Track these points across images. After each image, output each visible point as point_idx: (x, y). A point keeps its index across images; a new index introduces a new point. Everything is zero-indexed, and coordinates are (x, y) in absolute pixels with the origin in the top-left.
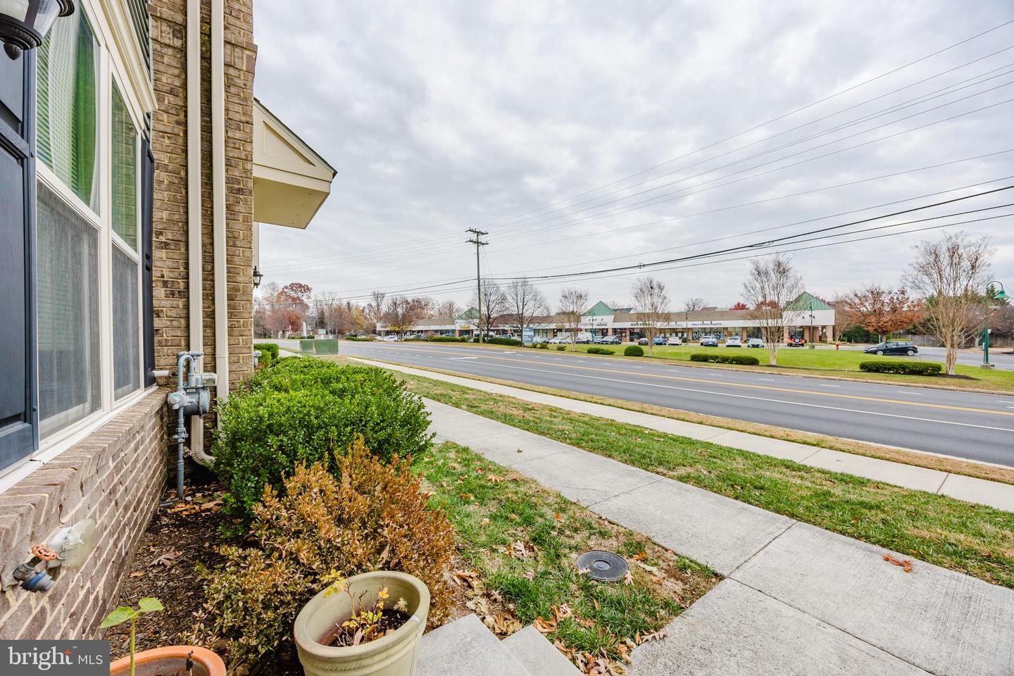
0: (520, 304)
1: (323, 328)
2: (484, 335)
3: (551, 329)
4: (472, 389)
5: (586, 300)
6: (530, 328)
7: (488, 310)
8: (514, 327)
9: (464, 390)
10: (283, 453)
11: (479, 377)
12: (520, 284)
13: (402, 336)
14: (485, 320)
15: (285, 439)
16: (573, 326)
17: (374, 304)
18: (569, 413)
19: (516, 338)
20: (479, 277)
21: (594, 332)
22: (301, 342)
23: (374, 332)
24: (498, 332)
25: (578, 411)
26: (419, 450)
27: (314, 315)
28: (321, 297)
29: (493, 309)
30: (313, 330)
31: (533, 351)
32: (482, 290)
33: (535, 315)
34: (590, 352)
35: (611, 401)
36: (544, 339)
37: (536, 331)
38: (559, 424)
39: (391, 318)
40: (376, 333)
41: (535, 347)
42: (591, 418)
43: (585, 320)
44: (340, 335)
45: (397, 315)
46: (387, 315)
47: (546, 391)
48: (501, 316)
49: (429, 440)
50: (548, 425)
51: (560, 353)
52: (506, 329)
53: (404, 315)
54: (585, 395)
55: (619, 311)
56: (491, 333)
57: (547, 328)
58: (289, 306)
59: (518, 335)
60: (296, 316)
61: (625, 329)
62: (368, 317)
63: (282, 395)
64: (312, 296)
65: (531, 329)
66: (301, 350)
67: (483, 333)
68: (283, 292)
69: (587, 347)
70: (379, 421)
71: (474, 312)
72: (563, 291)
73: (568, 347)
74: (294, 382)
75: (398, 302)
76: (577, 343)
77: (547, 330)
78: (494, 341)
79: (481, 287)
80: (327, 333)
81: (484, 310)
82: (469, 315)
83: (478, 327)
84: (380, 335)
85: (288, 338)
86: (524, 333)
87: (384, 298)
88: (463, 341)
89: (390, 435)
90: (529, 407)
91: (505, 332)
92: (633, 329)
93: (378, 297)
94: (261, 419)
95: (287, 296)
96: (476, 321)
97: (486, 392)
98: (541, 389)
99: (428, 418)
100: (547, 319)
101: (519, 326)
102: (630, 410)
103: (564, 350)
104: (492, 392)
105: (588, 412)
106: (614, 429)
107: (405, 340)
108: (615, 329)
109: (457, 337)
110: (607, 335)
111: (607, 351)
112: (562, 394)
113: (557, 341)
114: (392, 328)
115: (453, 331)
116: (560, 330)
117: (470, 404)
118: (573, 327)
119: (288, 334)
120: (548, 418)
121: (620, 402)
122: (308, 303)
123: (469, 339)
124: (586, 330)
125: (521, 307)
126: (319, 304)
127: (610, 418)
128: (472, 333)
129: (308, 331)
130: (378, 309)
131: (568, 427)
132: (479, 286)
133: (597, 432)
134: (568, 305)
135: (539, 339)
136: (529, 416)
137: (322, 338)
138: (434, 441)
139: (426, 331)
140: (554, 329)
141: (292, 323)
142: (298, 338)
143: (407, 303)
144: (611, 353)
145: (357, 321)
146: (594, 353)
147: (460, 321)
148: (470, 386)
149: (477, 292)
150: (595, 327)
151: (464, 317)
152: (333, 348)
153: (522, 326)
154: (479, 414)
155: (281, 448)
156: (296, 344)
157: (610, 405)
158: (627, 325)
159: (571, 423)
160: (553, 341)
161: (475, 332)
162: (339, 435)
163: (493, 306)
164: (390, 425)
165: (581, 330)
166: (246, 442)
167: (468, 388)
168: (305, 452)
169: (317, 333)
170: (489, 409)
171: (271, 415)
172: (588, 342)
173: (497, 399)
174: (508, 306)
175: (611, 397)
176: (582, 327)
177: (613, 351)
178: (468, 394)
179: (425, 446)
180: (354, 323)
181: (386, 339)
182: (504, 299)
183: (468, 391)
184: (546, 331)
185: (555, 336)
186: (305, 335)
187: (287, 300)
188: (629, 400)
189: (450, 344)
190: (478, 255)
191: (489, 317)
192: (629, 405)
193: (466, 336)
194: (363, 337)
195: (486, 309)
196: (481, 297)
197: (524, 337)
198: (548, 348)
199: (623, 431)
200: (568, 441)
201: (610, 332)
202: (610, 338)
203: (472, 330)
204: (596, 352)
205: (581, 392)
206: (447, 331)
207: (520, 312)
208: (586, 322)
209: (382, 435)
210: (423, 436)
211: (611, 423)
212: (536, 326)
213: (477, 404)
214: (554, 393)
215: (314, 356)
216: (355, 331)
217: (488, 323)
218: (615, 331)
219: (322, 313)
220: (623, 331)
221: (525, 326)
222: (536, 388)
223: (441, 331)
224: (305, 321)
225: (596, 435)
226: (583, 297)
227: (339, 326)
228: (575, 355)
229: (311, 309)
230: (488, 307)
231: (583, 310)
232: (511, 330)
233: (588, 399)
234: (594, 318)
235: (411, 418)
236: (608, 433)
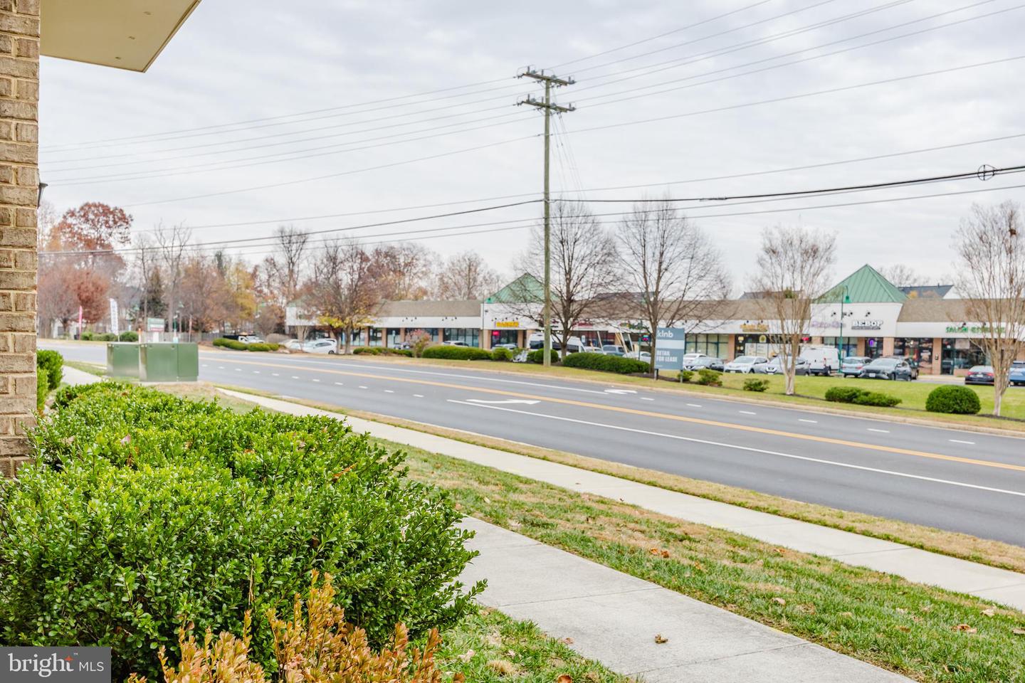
0: (652, 268)
1: (157, 314)
2: (556, 347)
3: (730, 336)
4: (527, 482)
5: (828, 260)
6: (674, 330)
7: (569, 280)
8: (632, 326)
9: (510, 483)
10: (146, 609)
11: (544, 451)
12: (652, 216)
13: (348, 342)
14: (560, 308)
15: (151, 576)
16: (791, 327)
17: (281, 259)
18: (779, 552)
19: (636, 354)
20: (547, 193)
21: (845, 345)
22: (111, 349)
23: (280, 329)
24: (591, 338)
25: (804, 549)
26: (440, 621)
27: (136, 283)
28: (153, 240)
29: (580, 278)
30: (133, 321)
31: (682, 390)
32: (554, 228)
33: (690, 296)
34: (832, 397)
35: (892, 528)
36: (711, 360)
37: (691, 339)
38: (758, 581)
39: (317, 294)
40: (283, 332)
41: (686, 380)
42: (839, 568)
43: (820, 313)
44: (200, 334)
45: (337, 286)
46: (311, 287)
47: (719, 496)
48: (601, 298)
49: (468, 598)
50: (731, 580)
51: (751, 398)
52: (611, 330)
53: (354, 289)
54: (819, 507)
55: (914, 293)
56: (573, 341)
57: (720, 331)
58: (79, 257)
59: (642, 348)
60: (94, 284)
61: (931, 340)
62: (266, 290)
63: (126, 474)
64: (131, 236)
65: (678, 334)
66: (111, 368)
67: (552, 339)
68: (63, 226)
69: (826, 384)
70: (355, 546)
71: (531, 286)
72: (768, 234)
73: (775, 384)
74: (144, 446)
75: (341, 256)
76: (798, 372)
77: (718, 336)
78: (579, 362)
79: (552, 221)
80: (166, 329)
81: (557, 280)
82: (520, 291)
83: (541, 324)
84: (294, 336)
85: (76, 337)
86: (660, 344)
87: (307, 245)
88: (502, 357)
89: (380, 582)
90: (678, 532)
91: (608, 338)
92: (952, 341)
93: (292, 240)
94: (96, 529)
95: (74, 234)
96: (536, 308)
97: (564, 491)
98: (705, 487)
99: (469, 546)
100: (719, 307)
101: (647, 323)
102: (942, 553)
103: (762, 390)
104: (576, 489)
105: (829, 554)
106: (903, 599)
107: (356, 352)
108: (903, 340)
109: (485, 346)
110: (878, 356)
111: (879, 396)
112: (762, 504)
113: (745, 367)
114: (325, 321)
115: (476, 333)
116: (755, 338)
117: (529, 518)
118: (791, 331)
119: (74, 327)
120: (727, 562)
121: (914, 532)
122: (123, 254)
123: (516, 354)
124: (823, 340)
125: (655, 275)
126: (148, 257)
127: (889, 572)
128: (524, 337)
129: (122, 323)
130: (291, 271)
131: (780, 588)
132: (547, 218)
133: (856, 604)
134: (779, 271)
135: (696, 360)
136: (677, 553)
137: (156, 339)
138: (478, 600)
139: (407, 330)
140: (737, 336)
141: (86, 302)
142: (99, 339)
143: (364, 259)
144: (890, 403)
145: (240, 301)
146: (842, 400)
147: (495, 307)
148: (522, 474)
149: (542, 234)
150: (848, 332)
151: (505, 296)
152: (187, 366)
153: (654, 325)
154: (551, 544)
155: (139, 594)
156: (97, 353)
157: (888, 538)
158: (937, 330)
159: (790, 577)
160: (733, 365)
161: (533, 338)
162: (267, 574)
163: (580, 271)
164: (380, 556)
165: (810, 340)
166: (63, 579)
167: (518, 478)
168: (194, 609)
169: (144, 329)
170: (577, 533)
171: (118, 519)
172: (826, 372)
173: (595, 509)
174: (619, 272)
175: (891, 517)
176: (814, 333)
177: (896, 396)
178: (522, 492)
179: (459, 610)
180: (232, 305)
181: (309, 346)
182: (609, 254)
183: (521, 485)
184: (715, 340)
185: (739, 352)
186: (115, 329)
187: (74, 244)
188: (939, 527)
189: (469, 365)
190: (547, 138)
191: (570, 301)
192: (937, 539)
193: (508, 347)
194: (254, 341)
195: (563, 277)
196: (551, 247)
197: (658, 353)
198: (720, 384)
199: (928, 607)
200: (784, 621)
201: (888, 347)
202: (888, 362)
203: (524, 332)
204: (850, 398)
205: (809, 500)
206: (461, 332)
207: (652, 289)
208: (823, 319)
209: (363, 580)
210: (452, 589)
211: (893, 585)
212: (690, 326)
213: (545, 519)
214: (739, 500)
215: (145, 384)
216: (234, 326)
217: (567, 314)
218: (902, 345)
219: (156, 279)
220: (923, 344)
221: (662, 324)
222: (692, 485)
223: (444, 330)
224: (117, 298)
225: (857, 611)
226: (819, 254)
227: (196, 311)
228: (792, 404)
229: (129, 269)
230: (568, 273)
231: (821, 285)
232: (624, 334)
233: (828, 520)
234: (848, 308)
235: (427, 542)
236: (886, 609)
